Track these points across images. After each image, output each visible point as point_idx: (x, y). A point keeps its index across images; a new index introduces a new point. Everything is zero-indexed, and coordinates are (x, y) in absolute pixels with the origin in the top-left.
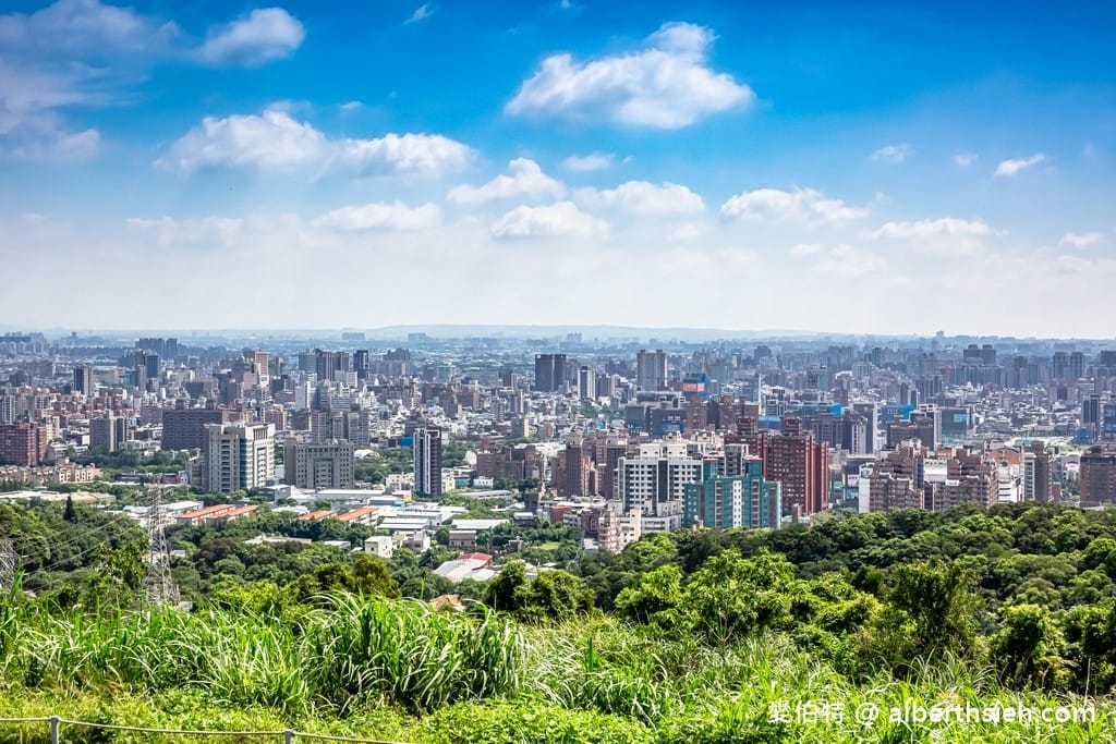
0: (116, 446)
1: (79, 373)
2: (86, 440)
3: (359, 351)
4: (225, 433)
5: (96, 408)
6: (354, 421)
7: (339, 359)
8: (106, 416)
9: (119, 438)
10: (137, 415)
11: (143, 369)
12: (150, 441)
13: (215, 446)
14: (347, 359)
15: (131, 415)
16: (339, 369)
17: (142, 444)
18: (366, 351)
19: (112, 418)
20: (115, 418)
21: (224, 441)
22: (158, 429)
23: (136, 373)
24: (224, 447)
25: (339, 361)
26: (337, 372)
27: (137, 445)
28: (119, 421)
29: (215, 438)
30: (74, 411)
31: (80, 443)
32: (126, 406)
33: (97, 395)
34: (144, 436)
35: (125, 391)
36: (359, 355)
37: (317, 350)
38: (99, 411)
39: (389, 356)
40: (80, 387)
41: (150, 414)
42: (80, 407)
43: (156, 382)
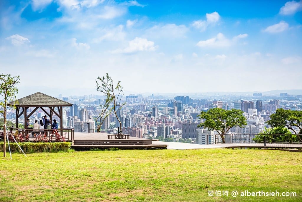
0: (166, 137)
1: (154, 110)
2: (156, 134)
3: (258, 101)
4: (204, 132)
5: (159, 122)
6: (253, 128)
7: (250, 104)
8: (162, 126)
9: (167, 134)
10: (174, 125)
11: (176, 108)
12: (178, 135)
13: (200, 137)
14: (253, 104)
15: (172, 125)
16: (250, 108)
17: (175, 136)
18: (261, 101)
19: (165, 126)
20: (166, 126)
21: (203, 135)
22: (181, 131)
23: (174, 110)
24: (203, 137)
25: (250, 105)
26: (249, 109)
27: (173, 136)
28: (167, 128)
29: (200, 134)
30: (152, 124)
31: (154, 135)
32: (170, 122)
33: (160, 118)
34: (175, 133)
35: (170, 116)
36: (258, 102)
37: (242, 101)
38: (160, 123)
39: (271, 102)
40: (154, 115)
41: (178, 125)
42: (154, 122)
43: (181, 113)
